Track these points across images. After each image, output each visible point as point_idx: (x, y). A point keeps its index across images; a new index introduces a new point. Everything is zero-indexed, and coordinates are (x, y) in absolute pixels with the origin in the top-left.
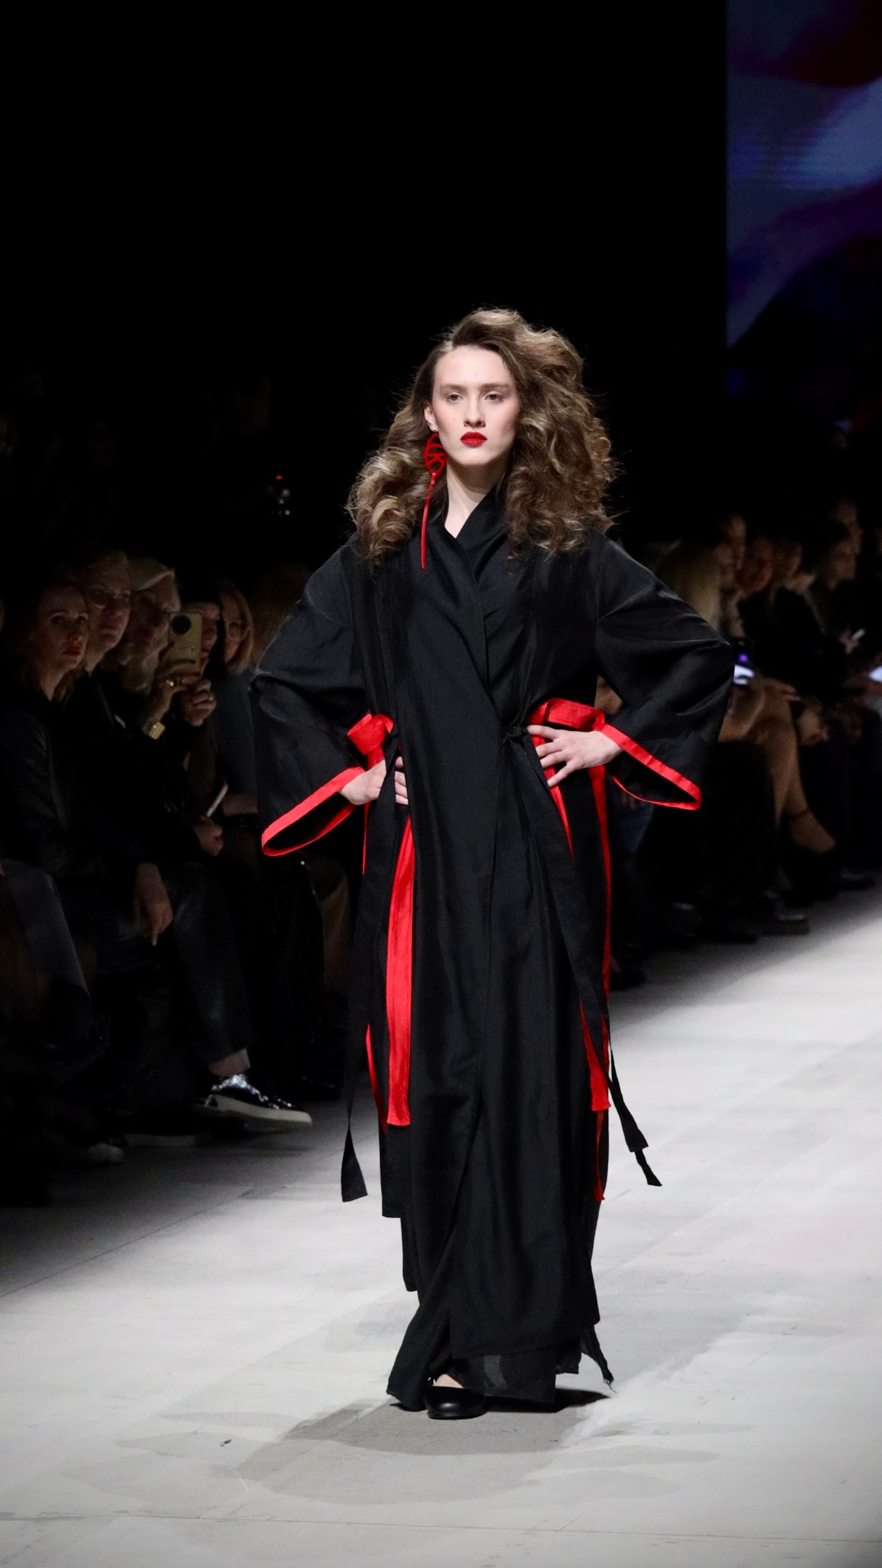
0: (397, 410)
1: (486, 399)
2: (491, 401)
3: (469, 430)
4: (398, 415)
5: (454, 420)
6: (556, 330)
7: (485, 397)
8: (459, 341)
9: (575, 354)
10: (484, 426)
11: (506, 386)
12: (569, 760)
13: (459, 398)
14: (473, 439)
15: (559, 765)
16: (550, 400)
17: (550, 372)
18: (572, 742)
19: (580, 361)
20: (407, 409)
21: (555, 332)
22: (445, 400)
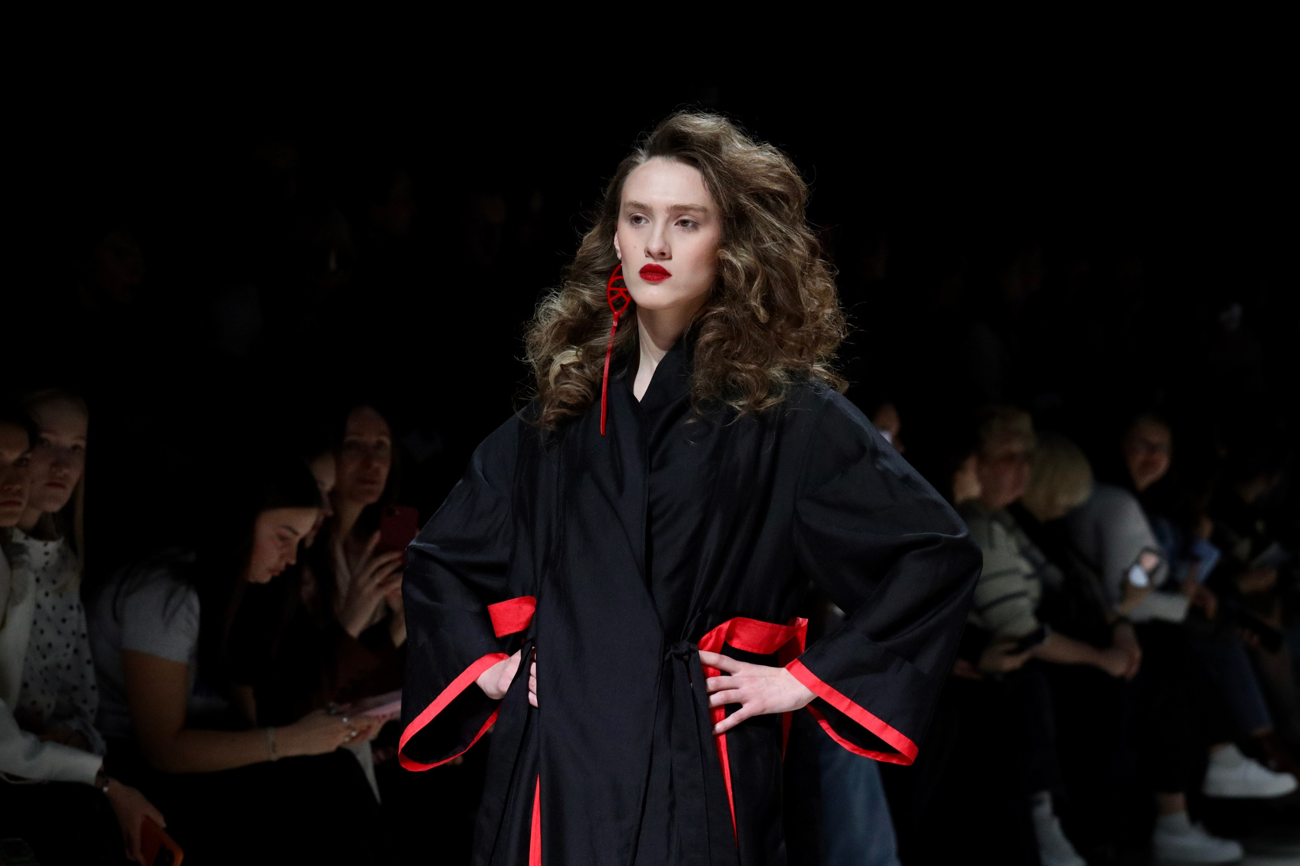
0: (585, 231)
1: (675, 225)
2: (682, 228)
3: (651, 261)
4: (585, 238)
5: (635, 247)
6: (773, 146)
7: (674, 223)
8: (655, 151)
9: (797, 178)
10: (670, 258)
11: (704, 210)
12: (745, 702)
13: (643, 221)
14: (654, 274)
15: (732, 707)
16: (758, 232)
17: (761, 196)
18: (752, 678)
19: (803, 186)
20: (595, 231)
21: (770, 147)
22: (629, 221)
